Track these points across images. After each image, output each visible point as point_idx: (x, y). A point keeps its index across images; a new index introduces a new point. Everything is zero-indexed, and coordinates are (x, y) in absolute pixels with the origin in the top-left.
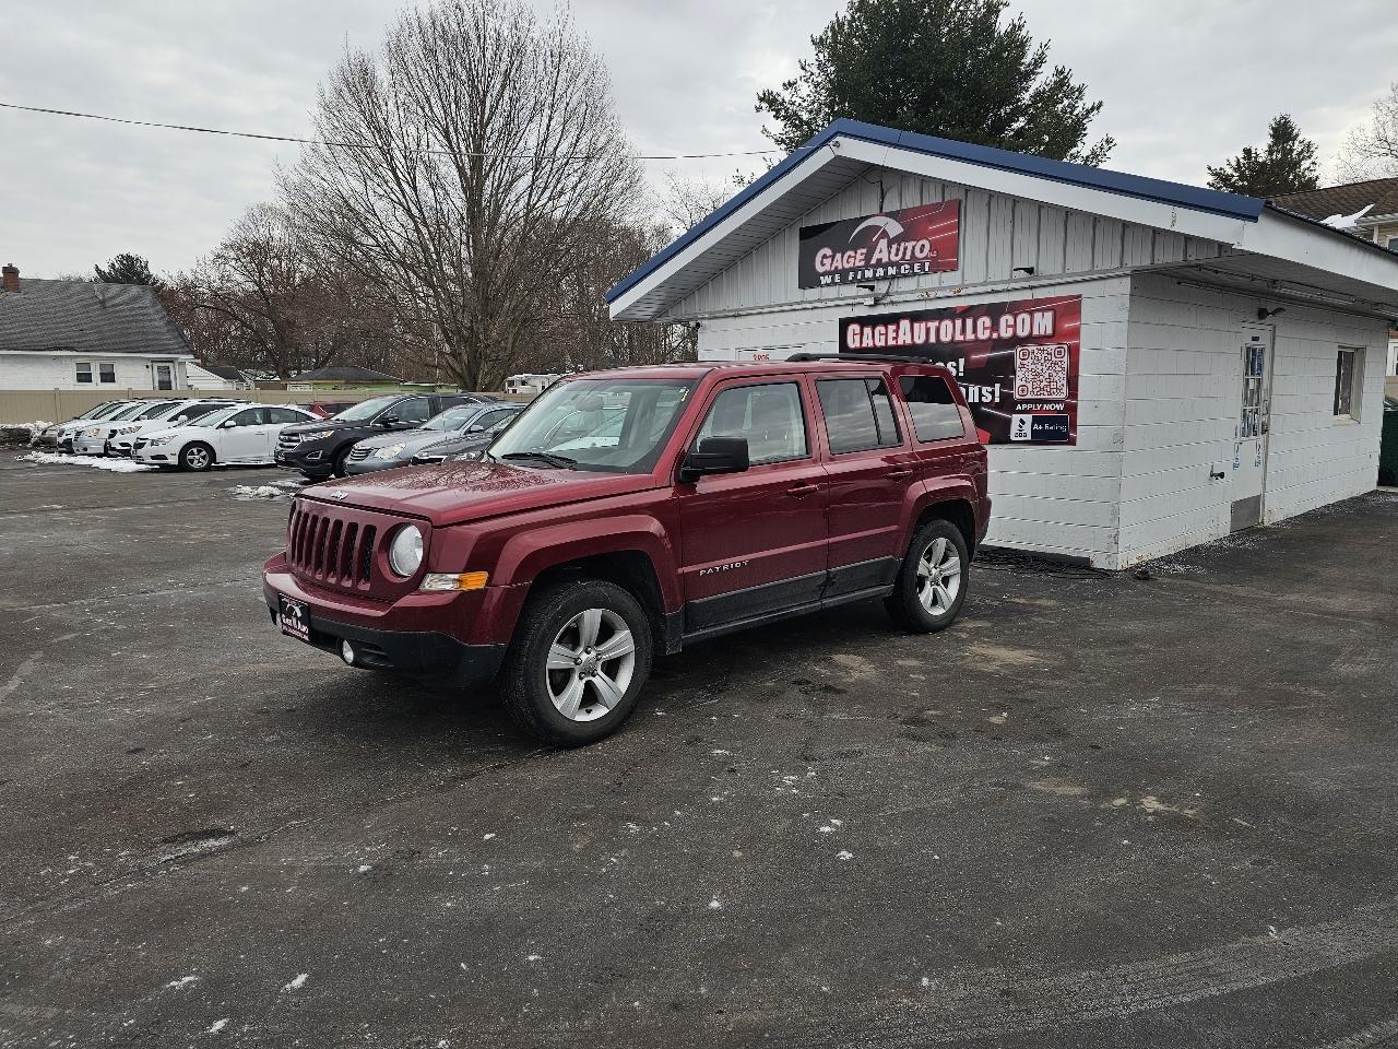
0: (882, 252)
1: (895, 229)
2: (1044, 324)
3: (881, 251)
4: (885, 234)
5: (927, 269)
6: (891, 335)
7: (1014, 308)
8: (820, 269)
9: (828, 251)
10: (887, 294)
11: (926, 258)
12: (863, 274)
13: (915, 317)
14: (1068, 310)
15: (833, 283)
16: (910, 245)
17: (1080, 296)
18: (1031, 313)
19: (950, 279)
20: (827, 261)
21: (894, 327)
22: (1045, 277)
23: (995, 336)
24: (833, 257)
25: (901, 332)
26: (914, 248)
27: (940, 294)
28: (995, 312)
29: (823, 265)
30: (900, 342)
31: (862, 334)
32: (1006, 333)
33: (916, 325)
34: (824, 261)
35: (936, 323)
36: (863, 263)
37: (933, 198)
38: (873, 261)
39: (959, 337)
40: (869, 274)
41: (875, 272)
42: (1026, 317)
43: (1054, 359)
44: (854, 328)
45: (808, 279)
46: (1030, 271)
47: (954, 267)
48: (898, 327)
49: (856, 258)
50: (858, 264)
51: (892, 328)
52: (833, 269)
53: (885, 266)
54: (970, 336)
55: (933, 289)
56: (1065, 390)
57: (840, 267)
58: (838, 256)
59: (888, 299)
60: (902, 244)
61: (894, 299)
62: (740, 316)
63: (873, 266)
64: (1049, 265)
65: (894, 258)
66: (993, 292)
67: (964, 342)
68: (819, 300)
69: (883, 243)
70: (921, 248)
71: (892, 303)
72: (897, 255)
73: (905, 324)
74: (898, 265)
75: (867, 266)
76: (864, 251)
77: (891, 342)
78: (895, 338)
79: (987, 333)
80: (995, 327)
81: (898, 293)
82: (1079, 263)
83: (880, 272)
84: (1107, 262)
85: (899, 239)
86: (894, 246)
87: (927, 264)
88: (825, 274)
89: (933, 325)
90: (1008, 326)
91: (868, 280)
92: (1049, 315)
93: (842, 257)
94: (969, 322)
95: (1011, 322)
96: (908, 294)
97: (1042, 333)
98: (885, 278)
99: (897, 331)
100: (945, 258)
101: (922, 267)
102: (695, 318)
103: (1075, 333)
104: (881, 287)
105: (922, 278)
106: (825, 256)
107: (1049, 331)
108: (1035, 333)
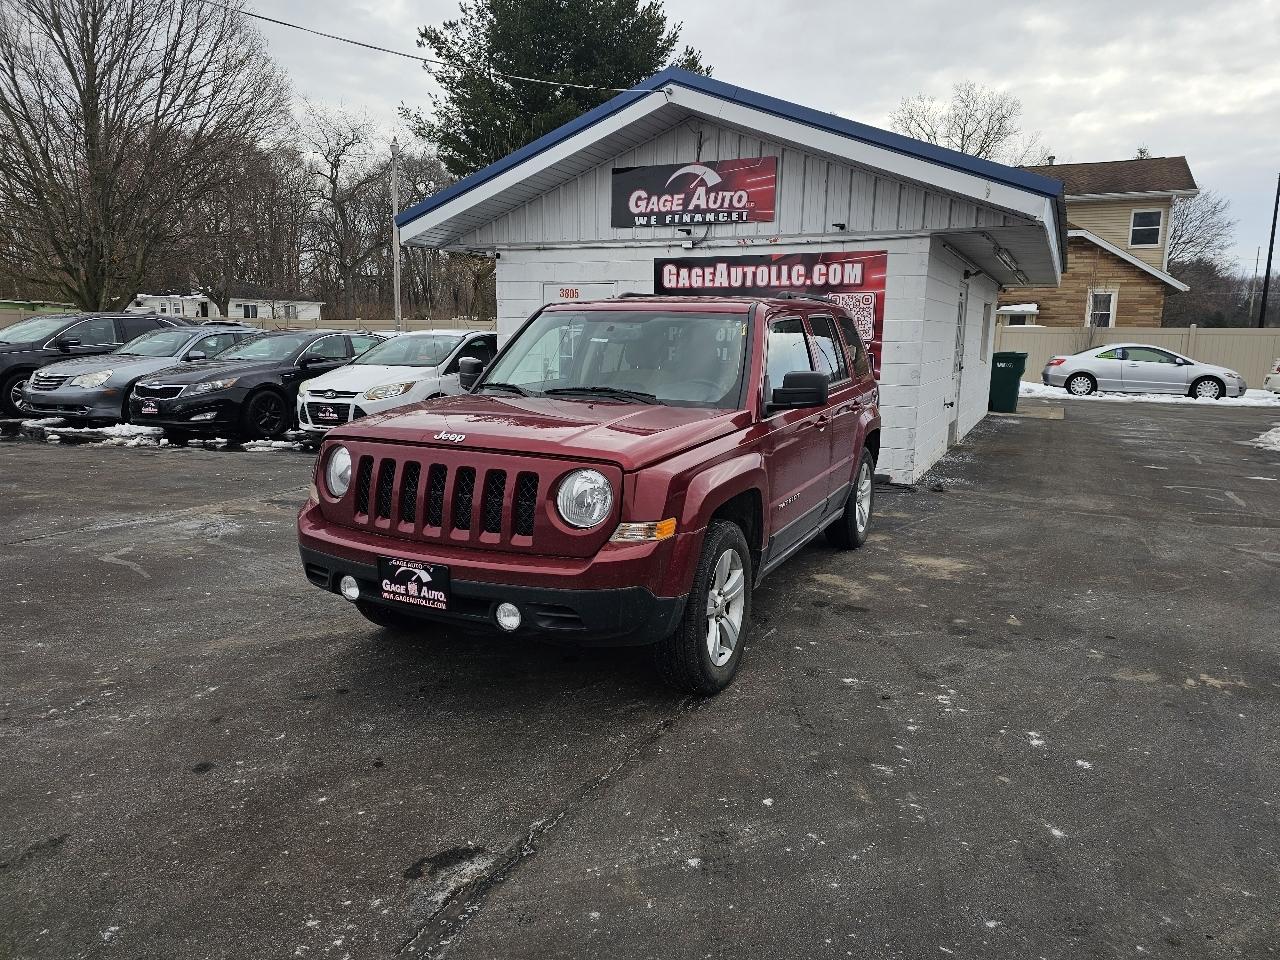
0: (700, 198)
1: (713, 178)
2: (853, 274)
3: (698, 199)
4: (703, 183)
5: (744, 218)
6: (708, 277)
7: (827, 259)
8: (634, 209)
9: (644, 194)
10: (704, 239)
11: (744, 207)
12: (681, 218)
13: (732, 262)
14: (876, 262)
15: (648, 225)
16: (728, 195)
17: (885, 252)
18: (842, 264)
19: (766, 229)
20: (643, 204)
21: (711, 270)
22: (857, 233)
23: (808, 282)
24: (649, 199)
25: (718, 274)
26: (732, 197)
27: (756, 242)
28: (810, 261)
29: (637, 206)
30: (717, 284)
31: (678, 275)
32: (818, 280)
33: (733, 270)
34: (638, 202)
35: (753, 269)
36: (681, 208)
37: (750, 152)
38: (691, 207)
39: (774, 282)
40: (687, 218)
41: (692, 218)
42: (838, 267)
43: (862, 305)
44: (669, 269)
45: (622, 218)
46: (842, 227)
47: (769, 218)
48: (715, 269)
49: (675, 202)
50: (675, 208)
51: (708, 270)
52: (648, 210)
53: (704, 212)
54: (785, 282)
55: (749, 237)
56: (871, 332)
57: (656, 210)
58: (654, 199)
59: (705, 244)
60: (720, 193)
61: (710, 243)
62: (544, 249)
63: (690, 211)
64: (859, 222)
65: (712, 206)
66: (808, 243)
67: (780, 287)
68: (634, 240)
69: (701, 191)
70: (740, 199)
71: (710, 247)
72: (715, 202)
73: (722, 267)
74: (716, 213)
75: (685, 210)
76: (682, 196)
77: (708, 284)
78: (713, 280)
79: (802, 279)
80: (809, 274)
81: (715, 238)
82: (886, 222)
83: (698, 218)
84: (911, 223)
85: (716, 189)
86: (712, 195)
87: (745, 214)
88: (641, 215)
89: (750, 270)
90: (821, 275)
91: (686, 224)
92: (858, 267)
93: (658, 201)
94: (785, 269)
95: (824, 270)
96: (726, 239)
97: (852, 282)
98: (704, 223)
99: (714, 274)
100: (762, 209)
101: (740, 216)
102: (493, 249)
103: (881, 284)
104: (699, 232)
105: (739, 226)
106: (639, 198)
107: (858, 281)
108: (846, 281)
